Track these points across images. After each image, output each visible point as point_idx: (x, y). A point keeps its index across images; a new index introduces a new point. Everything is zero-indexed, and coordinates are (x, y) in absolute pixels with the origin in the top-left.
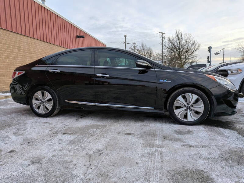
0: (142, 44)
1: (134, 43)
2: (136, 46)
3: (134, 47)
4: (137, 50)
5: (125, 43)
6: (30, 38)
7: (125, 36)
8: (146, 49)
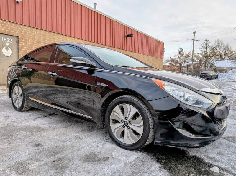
0: (218, 41)
1: (206, 40)
2: (208, 43)
3: (206, 44)
4: (209, 48)
5: (194, 40)
6: (74, 39)
7: (194, 33)
8: (223, 46)
